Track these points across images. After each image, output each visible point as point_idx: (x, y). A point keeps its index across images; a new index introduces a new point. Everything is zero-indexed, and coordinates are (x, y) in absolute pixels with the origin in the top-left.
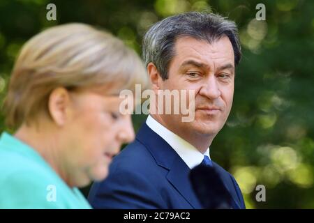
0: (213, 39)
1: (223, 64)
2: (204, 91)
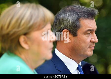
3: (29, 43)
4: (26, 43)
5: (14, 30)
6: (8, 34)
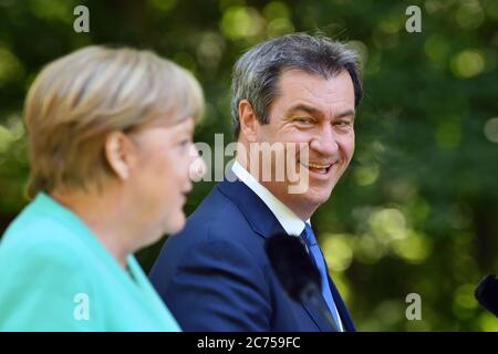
0: (331, 73)
1: (343, 110)
2: (316, 144)
3: (132, 159)
4: (123, 158)
5: (96, 113)
6: (73, 124)
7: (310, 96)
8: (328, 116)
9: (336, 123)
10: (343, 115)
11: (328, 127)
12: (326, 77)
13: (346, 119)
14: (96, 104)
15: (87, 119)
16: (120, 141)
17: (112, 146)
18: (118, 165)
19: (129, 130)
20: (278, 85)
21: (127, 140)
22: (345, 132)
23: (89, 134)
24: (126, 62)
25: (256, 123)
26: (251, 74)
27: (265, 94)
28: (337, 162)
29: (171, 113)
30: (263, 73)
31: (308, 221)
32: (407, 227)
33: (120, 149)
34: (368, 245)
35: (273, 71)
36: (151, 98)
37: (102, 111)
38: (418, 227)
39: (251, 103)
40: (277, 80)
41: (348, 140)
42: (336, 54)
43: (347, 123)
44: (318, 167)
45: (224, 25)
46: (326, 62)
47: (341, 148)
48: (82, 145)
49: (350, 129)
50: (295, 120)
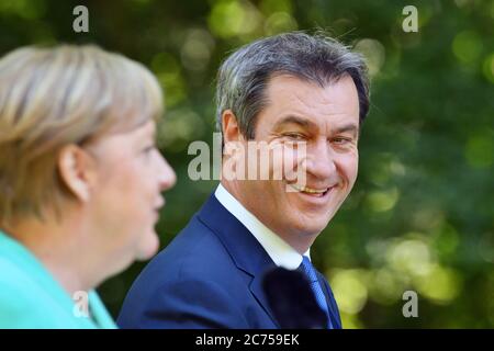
0: (328, 81)
1: (341, 124)
3: (90, 175)
4: (81, 176)
6: (18, 142)
7: (302, 106)
8: (323, 130)
9: (335, 139)
10: (342, 130)
11: (323, 144)
12: (322, 84)
13: (346, 135)
14: (42, 115)
15: (35, 134)
16: (76, 156)
17: (67, 162)
18: (76, 185)
19: (84, 142)
20: (265, 92)
21: (83, 154)
22: (346, 150)
23: (39, 151)
24: (68, 62)
25: (241, 137)
26: (235, 80)
27: (251, 103)
28: (336, 186)
29: (129, 116)
30: (248, 79)
31: (307, 254)
32: (432, 260)
33: (76, 166)
34: (385, 281)
35: (261, 76)
36: (106, 100)
37: (51, 122)
38: (446, 262)
39: (235, 113)
40: (264, 87)
41: (350, 160)
42: (335, 57)
43: (348, 140)
44: (311, 191)
45: (213, 20)
46: (322, 67)
47: (339, 169)
48: (32, 166)
49: (353, 148)
50: (284, 135)
